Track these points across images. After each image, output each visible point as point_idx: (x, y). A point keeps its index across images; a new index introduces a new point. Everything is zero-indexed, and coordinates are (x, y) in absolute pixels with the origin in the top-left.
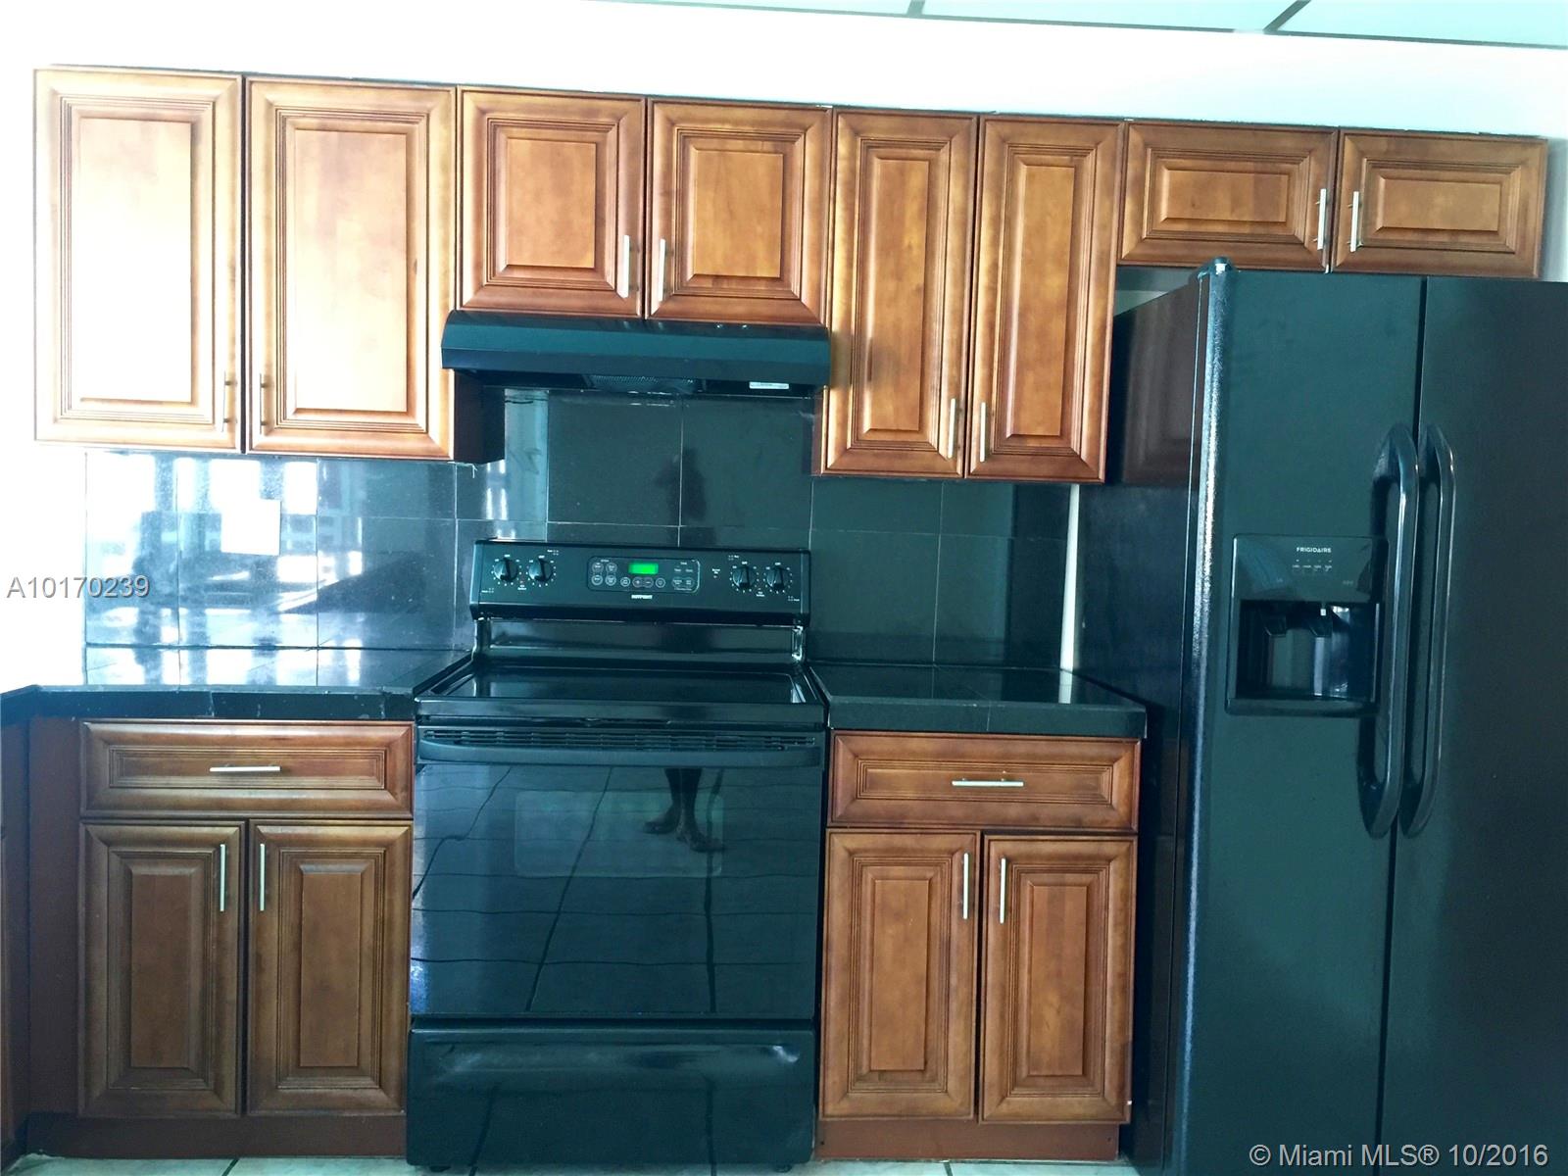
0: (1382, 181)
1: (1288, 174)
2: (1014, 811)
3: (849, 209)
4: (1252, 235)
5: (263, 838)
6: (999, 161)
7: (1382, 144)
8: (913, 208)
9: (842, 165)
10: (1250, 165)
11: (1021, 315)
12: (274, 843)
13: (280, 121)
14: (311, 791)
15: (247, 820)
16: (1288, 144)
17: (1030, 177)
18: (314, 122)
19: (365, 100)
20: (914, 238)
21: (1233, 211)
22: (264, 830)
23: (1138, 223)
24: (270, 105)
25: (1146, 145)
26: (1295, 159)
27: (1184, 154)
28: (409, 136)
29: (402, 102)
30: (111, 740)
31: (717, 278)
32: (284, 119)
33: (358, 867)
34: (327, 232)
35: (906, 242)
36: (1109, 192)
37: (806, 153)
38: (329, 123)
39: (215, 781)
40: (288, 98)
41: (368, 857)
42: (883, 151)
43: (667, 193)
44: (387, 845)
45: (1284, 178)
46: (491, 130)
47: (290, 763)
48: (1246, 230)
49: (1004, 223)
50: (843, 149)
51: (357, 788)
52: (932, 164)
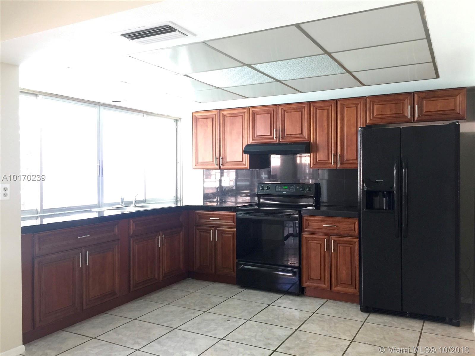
0: (424, 102)
1: (403, 103)
2: (335, 232)
3: (313, 120)
4: (395, 116)
5: (217, 230)
6: (341, 108)
7: (424, 94)
8: (325, 118)
9: (312, 112)
10: (394, 102)
11: (347, 136)
12: (218, 230)
13: (224, 116)
14: (224, 222)
15: (215, 227)
16: (402, 97)
17: (347, 110)
18: (229, 116)
19: (236, 111)
20: (325, 124)
21: (390, 112)
22: (217, 228)
23: (370, 116)
24: (223, 114)
25: (371, 101)
26: (404, 100)
27: (379, 101)
28: (242, 116)
29: (241, 111)
30: (198, 214)
31: (291, 134)
32: (225, 116)
33: (230, 235)
34: (231, 133)
35: (324, 125)
36: (363, 111)
37: (305, 111)
38: (231, 116)
39: (210, 220)
40: (225, 113)
41: (232, 234)
42: (319, 109)
43: (282, 121)
44: (233, 232)
45: (402, 104)
46: (254, 114)
47: (220, 218)
48: (394, 115)
49: (343, 119)
50: (312, 109)
51: (230, 223)
52: (328, 110)
